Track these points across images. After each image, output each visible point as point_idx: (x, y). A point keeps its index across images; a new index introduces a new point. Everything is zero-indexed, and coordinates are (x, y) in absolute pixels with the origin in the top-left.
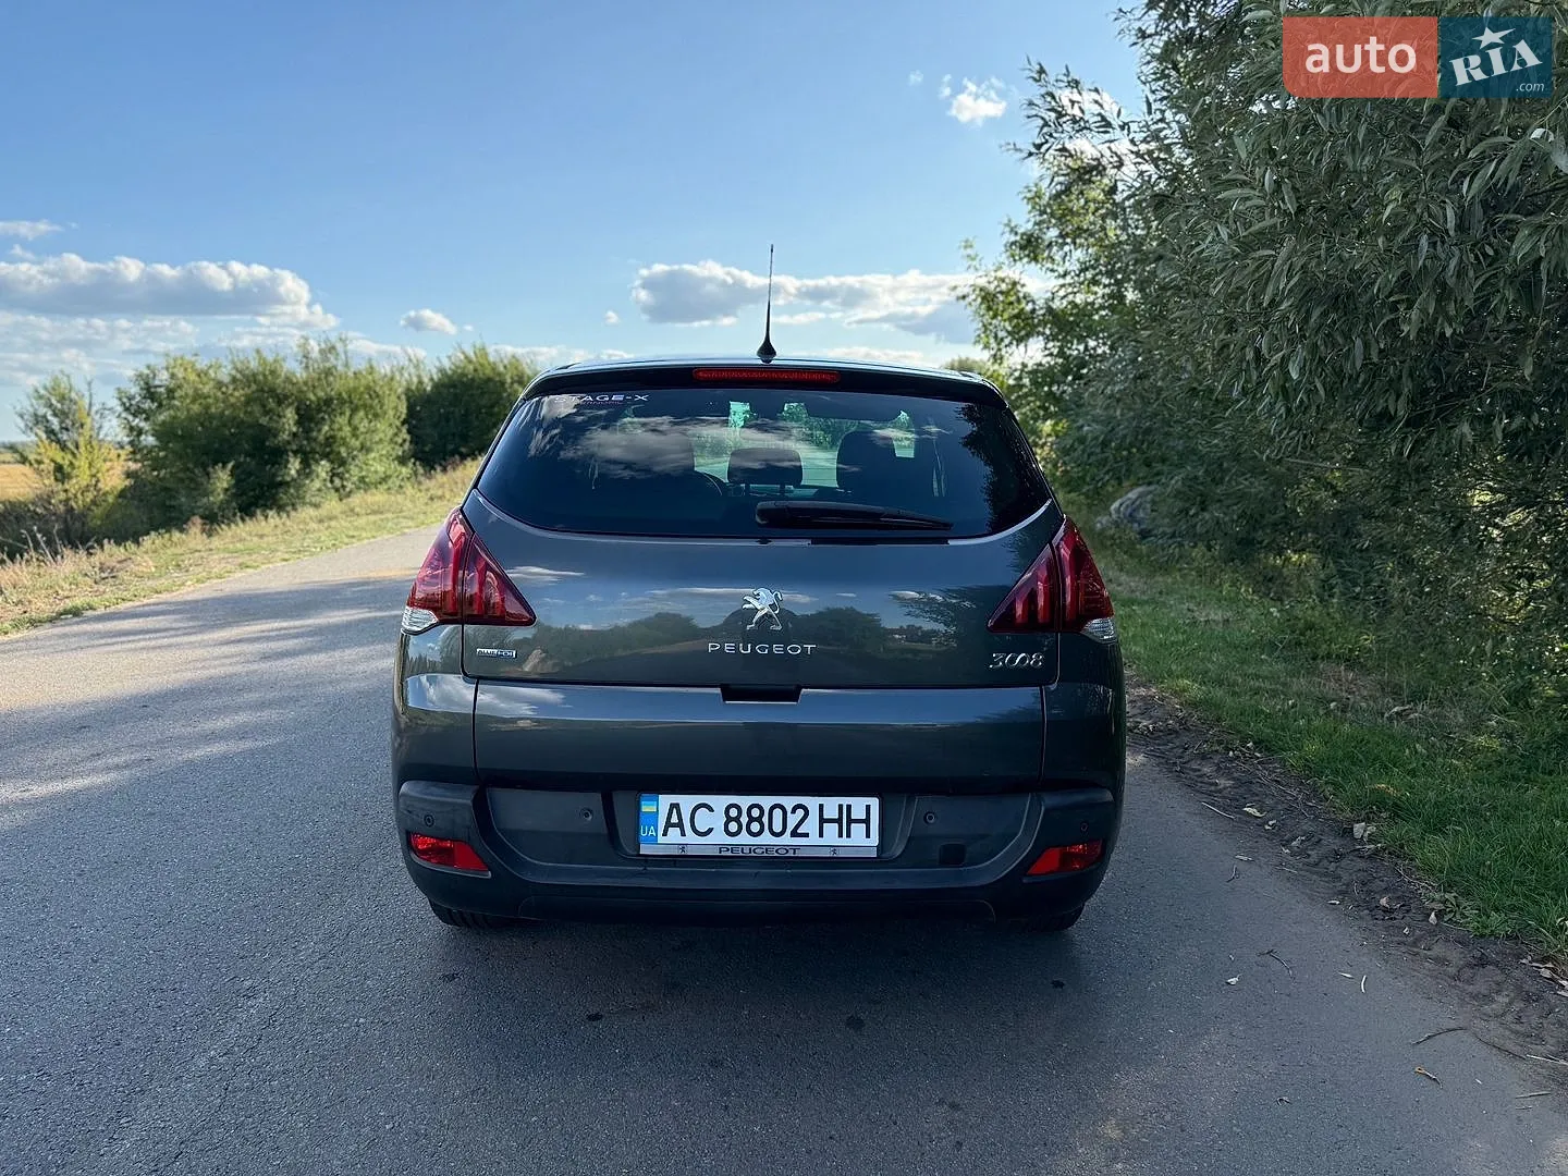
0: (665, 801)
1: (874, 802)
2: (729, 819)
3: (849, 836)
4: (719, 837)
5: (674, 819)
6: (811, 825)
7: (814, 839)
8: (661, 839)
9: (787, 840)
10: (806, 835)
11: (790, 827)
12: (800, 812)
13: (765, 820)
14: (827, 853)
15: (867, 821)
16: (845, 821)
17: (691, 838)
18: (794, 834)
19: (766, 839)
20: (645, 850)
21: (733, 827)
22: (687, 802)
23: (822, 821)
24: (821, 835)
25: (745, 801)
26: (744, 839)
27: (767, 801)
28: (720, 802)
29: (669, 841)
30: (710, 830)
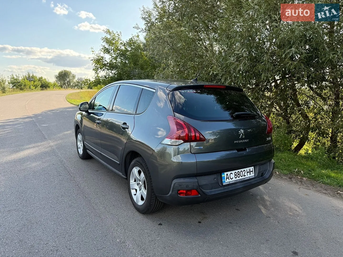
0: (226, 173)
1: (253, 167)
2: (235, 175)
3: (251, 174)
4: (234, 179)
5: (227, 177)
6: (246, 174)
7: (247, 176)
8: (226, 181)
9: (243, 177)
10: (245, 176)
11: (243, 175)
12: (244, 171)
13: (240, 174)
14: (248, 178)
15: (252, 171)
16: (250, 172)
17: (230, 180)
18: (244, 176)
19: (241, 178)
20: (224, 184)
21: (236, 176)
22: (229, 173)
23: (247, 172)
24: (247, 175)
25: (237, 171)
26: (238, 178)
27: (240, 170)
28: (233, 172)
29: (227, 181)
30: (233, 178)
